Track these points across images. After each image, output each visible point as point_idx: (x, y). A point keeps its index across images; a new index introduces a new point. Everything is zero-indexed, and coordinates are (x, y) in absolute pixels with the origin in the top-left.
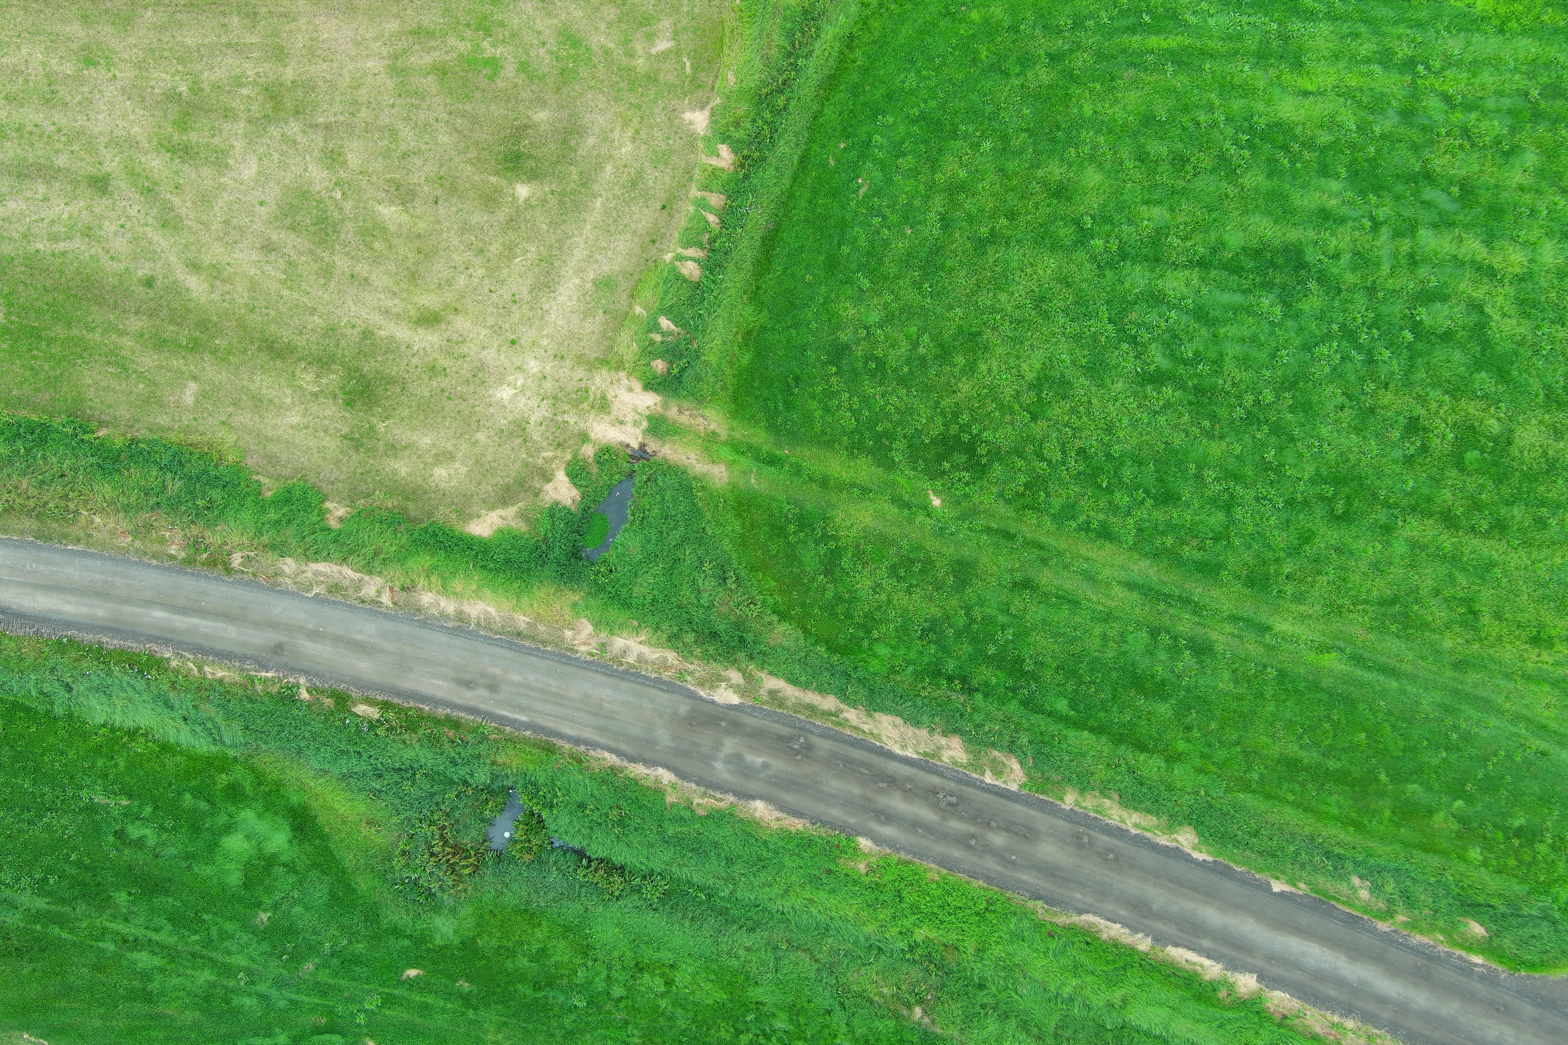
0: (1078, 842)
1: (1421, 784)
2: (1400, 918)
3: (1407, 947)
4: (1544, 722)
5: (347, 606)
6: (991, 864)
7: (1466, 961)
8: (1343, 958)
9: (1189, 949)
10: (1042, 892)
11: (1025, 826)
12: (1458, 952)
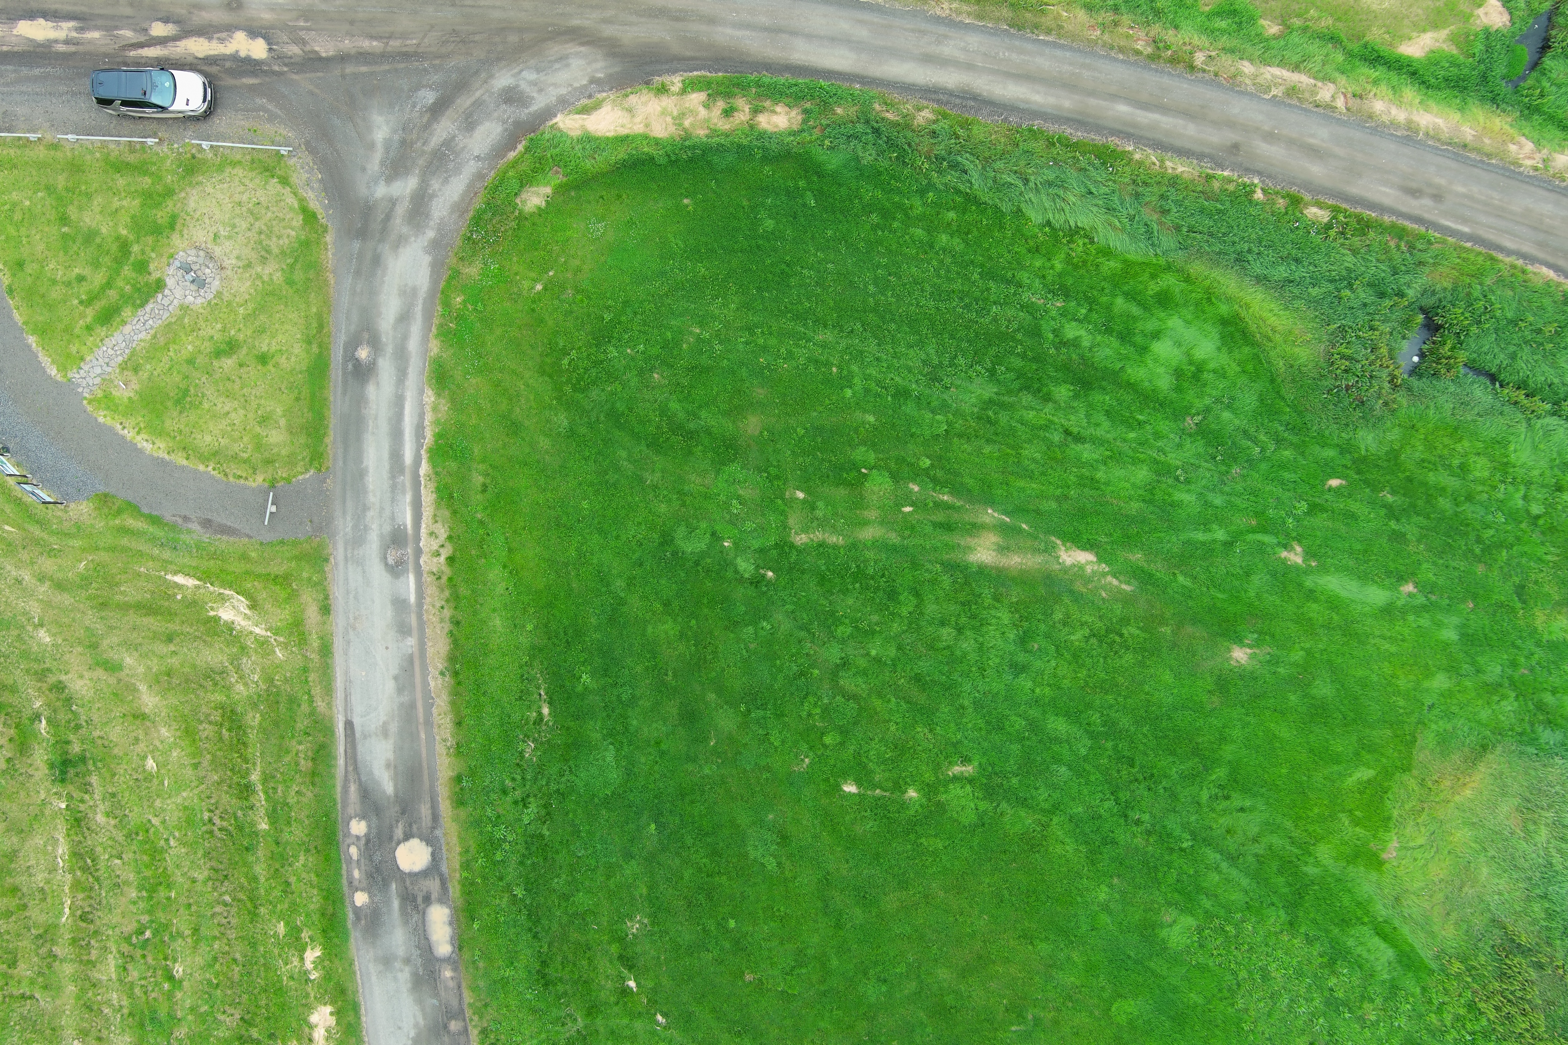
5: (1302, 109)
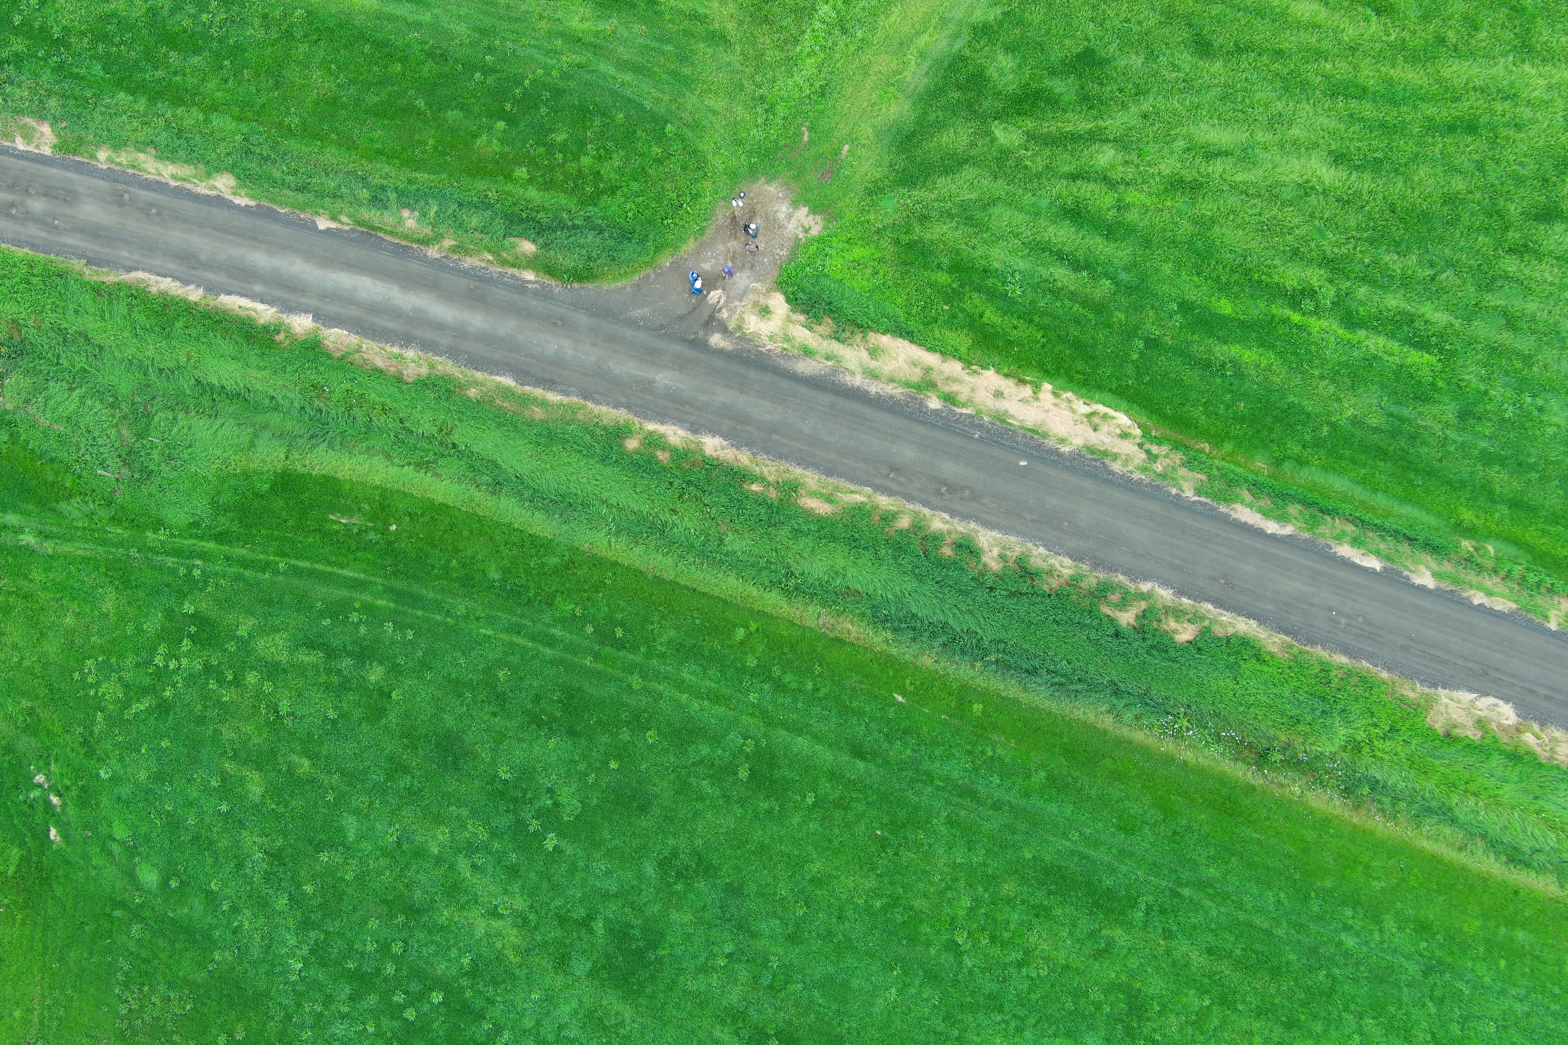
0: (118, 200)
1: (462, 109)
2: (448, 243)
3: (459, 271)
4: (581, 35)
6: (34, 231)
7: (519, 279)
8: (396, 289)
9: (242, 296)
10: (89, 254)
11: (63, 189)
12: (511, 271)
